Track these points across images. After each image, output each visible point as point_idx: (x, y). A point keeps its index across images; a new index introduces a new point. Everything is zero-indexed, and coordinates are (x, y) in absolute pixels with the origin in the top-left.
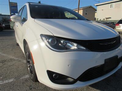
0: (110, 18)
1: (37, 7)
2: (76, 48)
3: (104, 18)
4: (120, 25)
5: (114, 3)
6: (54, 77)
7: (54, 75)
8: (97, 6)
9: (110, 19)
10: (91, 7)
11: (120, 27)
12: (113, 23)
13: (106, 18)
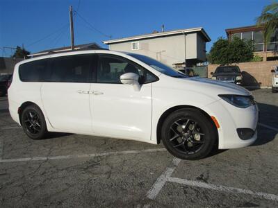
5: (138, 42)
8: (109, 44)
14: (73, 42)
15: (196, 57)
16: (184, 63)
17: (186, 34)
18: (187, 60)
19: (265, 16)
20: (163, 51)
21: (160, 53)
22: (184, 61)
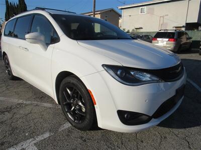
0: (142, 28)
1: (64, 19)
2: (149, 79)
3: (133, 28)
4: (158, 39)
5: (145, 7)
6: (126, 117)
7: (126, 116)
8: (122, 9)
9: (141, 31)
10: (112, 11)
11: (158, 43)
12: (148, 36)
13: (136, 29)
14: (94, 7)
15: (196, 22)
16: (183, 27)
18: (187, 24)
20: (166, 15)
21: (163, 17)
22: (184, 25)
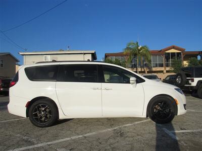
8: (23, 55)
10: (9, 55)
17: (85, 54)
19: (128, 48)
